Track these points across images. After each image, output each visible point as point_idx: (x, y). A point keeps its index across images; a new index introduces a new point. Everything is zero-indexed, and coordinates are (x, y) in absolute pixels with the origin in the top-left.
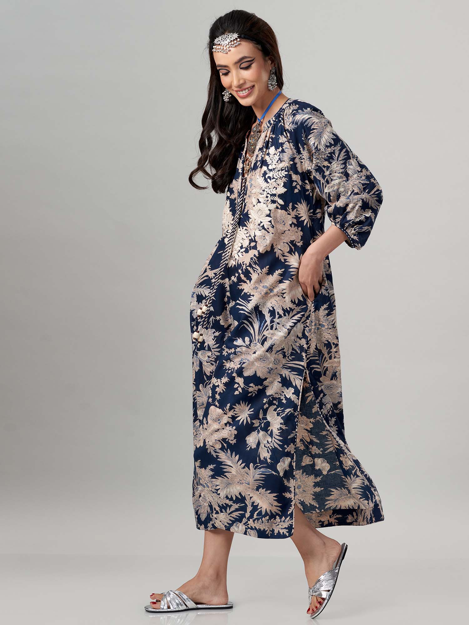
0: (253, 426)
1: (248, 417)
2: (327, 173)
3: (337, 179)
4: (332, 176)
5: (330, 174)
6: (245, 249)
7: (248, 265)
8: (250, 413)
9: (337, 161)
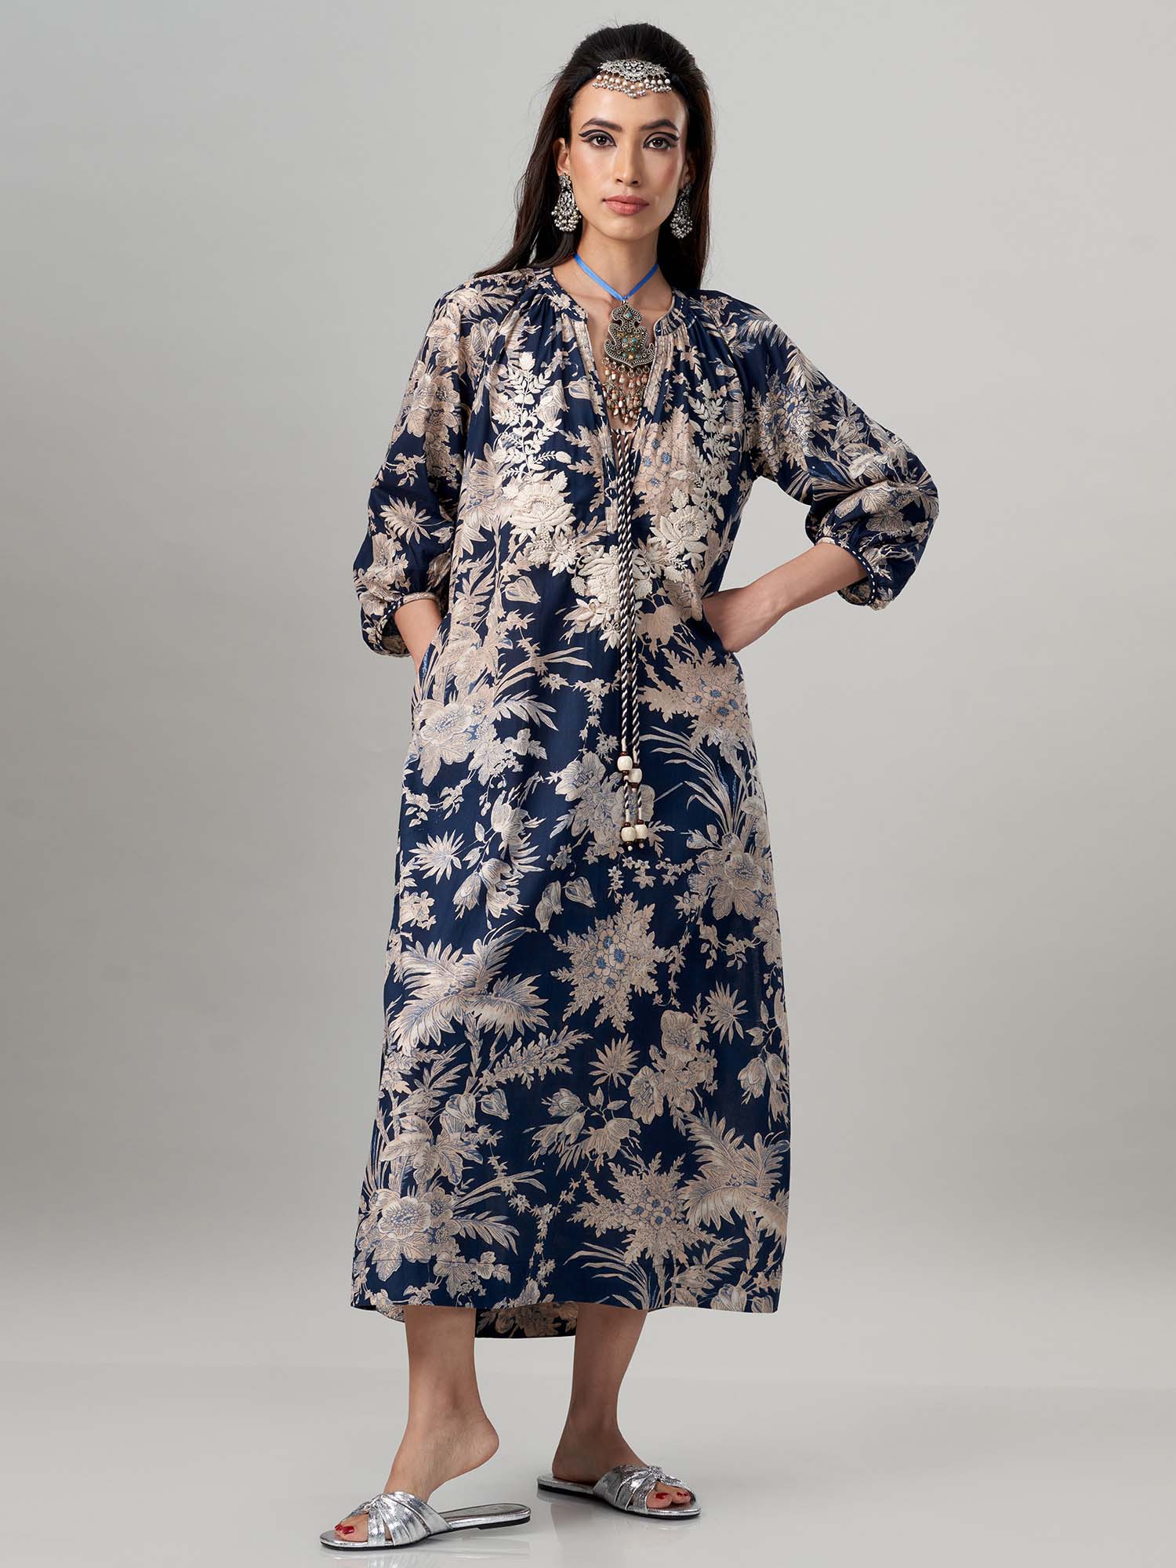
0: (752, 1044)
1: (737, 1023)
2: (835, 446)
3: (859, 456)
4: (848, 451)
5: (842, 447)
6: (641, 603)
7: (665, 643)
8: (740, 1012)
9: (847, 415)
